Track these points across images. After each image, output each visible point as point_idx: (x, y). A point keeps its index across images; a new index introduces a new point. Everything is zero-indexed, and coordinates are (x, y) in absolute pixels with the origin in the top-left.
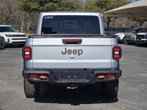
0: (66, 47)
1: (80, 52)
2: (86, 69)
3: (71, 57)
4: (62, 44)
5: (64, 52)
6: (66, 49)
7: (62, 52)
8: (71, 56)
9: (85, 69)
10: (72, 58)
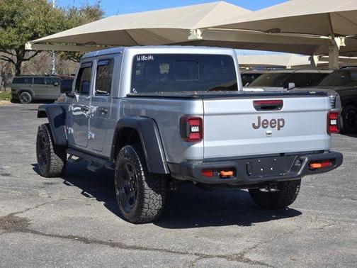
0: (259, 115)
1: (281, 123)
2: (284, 154)
3: (267, 134)
4: (253, 110)
5: (256, 125)
6: (259, 118)
7: (254, 125)
8: (268, 132)
9: (282, 154)
10: (269, 134)
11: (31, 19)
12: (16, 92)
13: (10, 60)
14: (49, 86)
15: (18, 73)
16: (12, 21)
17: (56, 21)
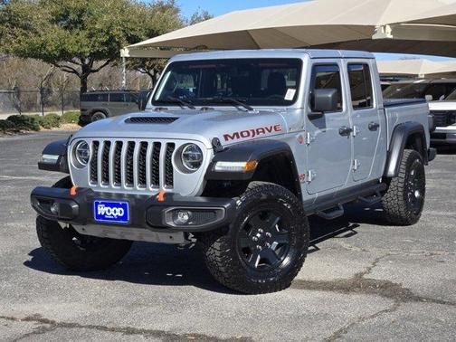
11: (106, 18)
12: (87, 113)
13: (75, 72)
14: (129, 104)
15: (84, 88)
16: (81, 22)
17: (137, 20)
